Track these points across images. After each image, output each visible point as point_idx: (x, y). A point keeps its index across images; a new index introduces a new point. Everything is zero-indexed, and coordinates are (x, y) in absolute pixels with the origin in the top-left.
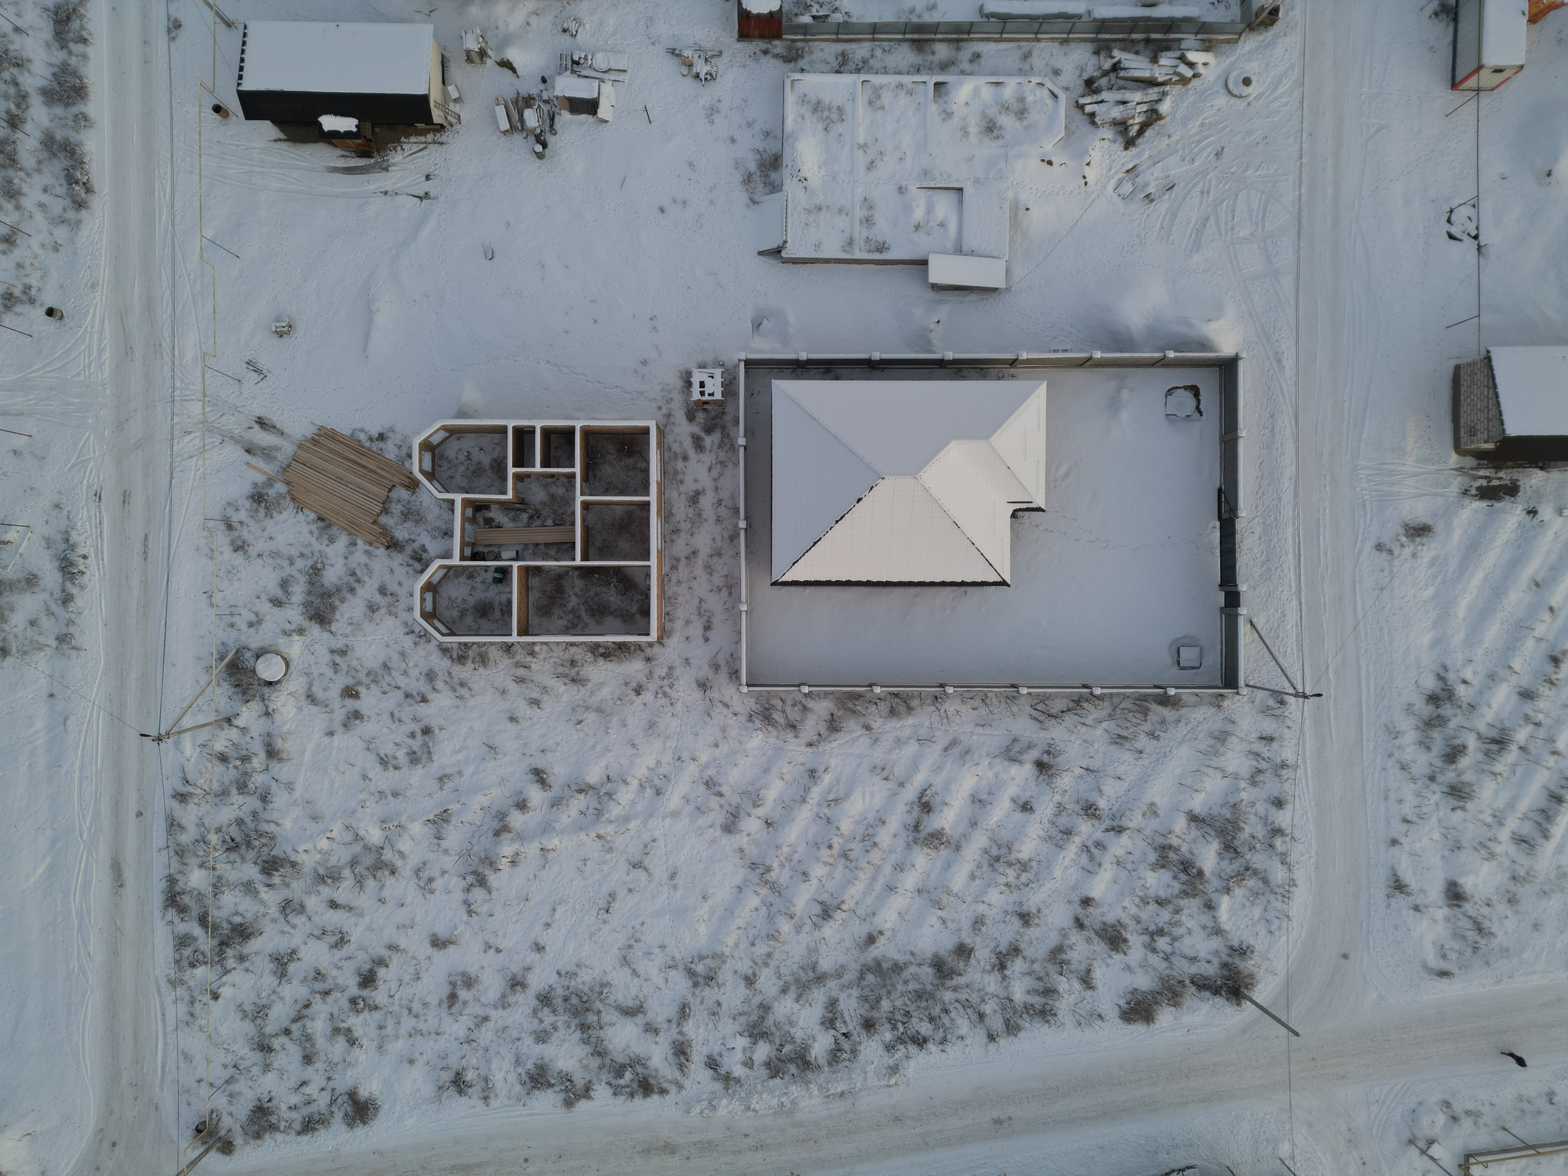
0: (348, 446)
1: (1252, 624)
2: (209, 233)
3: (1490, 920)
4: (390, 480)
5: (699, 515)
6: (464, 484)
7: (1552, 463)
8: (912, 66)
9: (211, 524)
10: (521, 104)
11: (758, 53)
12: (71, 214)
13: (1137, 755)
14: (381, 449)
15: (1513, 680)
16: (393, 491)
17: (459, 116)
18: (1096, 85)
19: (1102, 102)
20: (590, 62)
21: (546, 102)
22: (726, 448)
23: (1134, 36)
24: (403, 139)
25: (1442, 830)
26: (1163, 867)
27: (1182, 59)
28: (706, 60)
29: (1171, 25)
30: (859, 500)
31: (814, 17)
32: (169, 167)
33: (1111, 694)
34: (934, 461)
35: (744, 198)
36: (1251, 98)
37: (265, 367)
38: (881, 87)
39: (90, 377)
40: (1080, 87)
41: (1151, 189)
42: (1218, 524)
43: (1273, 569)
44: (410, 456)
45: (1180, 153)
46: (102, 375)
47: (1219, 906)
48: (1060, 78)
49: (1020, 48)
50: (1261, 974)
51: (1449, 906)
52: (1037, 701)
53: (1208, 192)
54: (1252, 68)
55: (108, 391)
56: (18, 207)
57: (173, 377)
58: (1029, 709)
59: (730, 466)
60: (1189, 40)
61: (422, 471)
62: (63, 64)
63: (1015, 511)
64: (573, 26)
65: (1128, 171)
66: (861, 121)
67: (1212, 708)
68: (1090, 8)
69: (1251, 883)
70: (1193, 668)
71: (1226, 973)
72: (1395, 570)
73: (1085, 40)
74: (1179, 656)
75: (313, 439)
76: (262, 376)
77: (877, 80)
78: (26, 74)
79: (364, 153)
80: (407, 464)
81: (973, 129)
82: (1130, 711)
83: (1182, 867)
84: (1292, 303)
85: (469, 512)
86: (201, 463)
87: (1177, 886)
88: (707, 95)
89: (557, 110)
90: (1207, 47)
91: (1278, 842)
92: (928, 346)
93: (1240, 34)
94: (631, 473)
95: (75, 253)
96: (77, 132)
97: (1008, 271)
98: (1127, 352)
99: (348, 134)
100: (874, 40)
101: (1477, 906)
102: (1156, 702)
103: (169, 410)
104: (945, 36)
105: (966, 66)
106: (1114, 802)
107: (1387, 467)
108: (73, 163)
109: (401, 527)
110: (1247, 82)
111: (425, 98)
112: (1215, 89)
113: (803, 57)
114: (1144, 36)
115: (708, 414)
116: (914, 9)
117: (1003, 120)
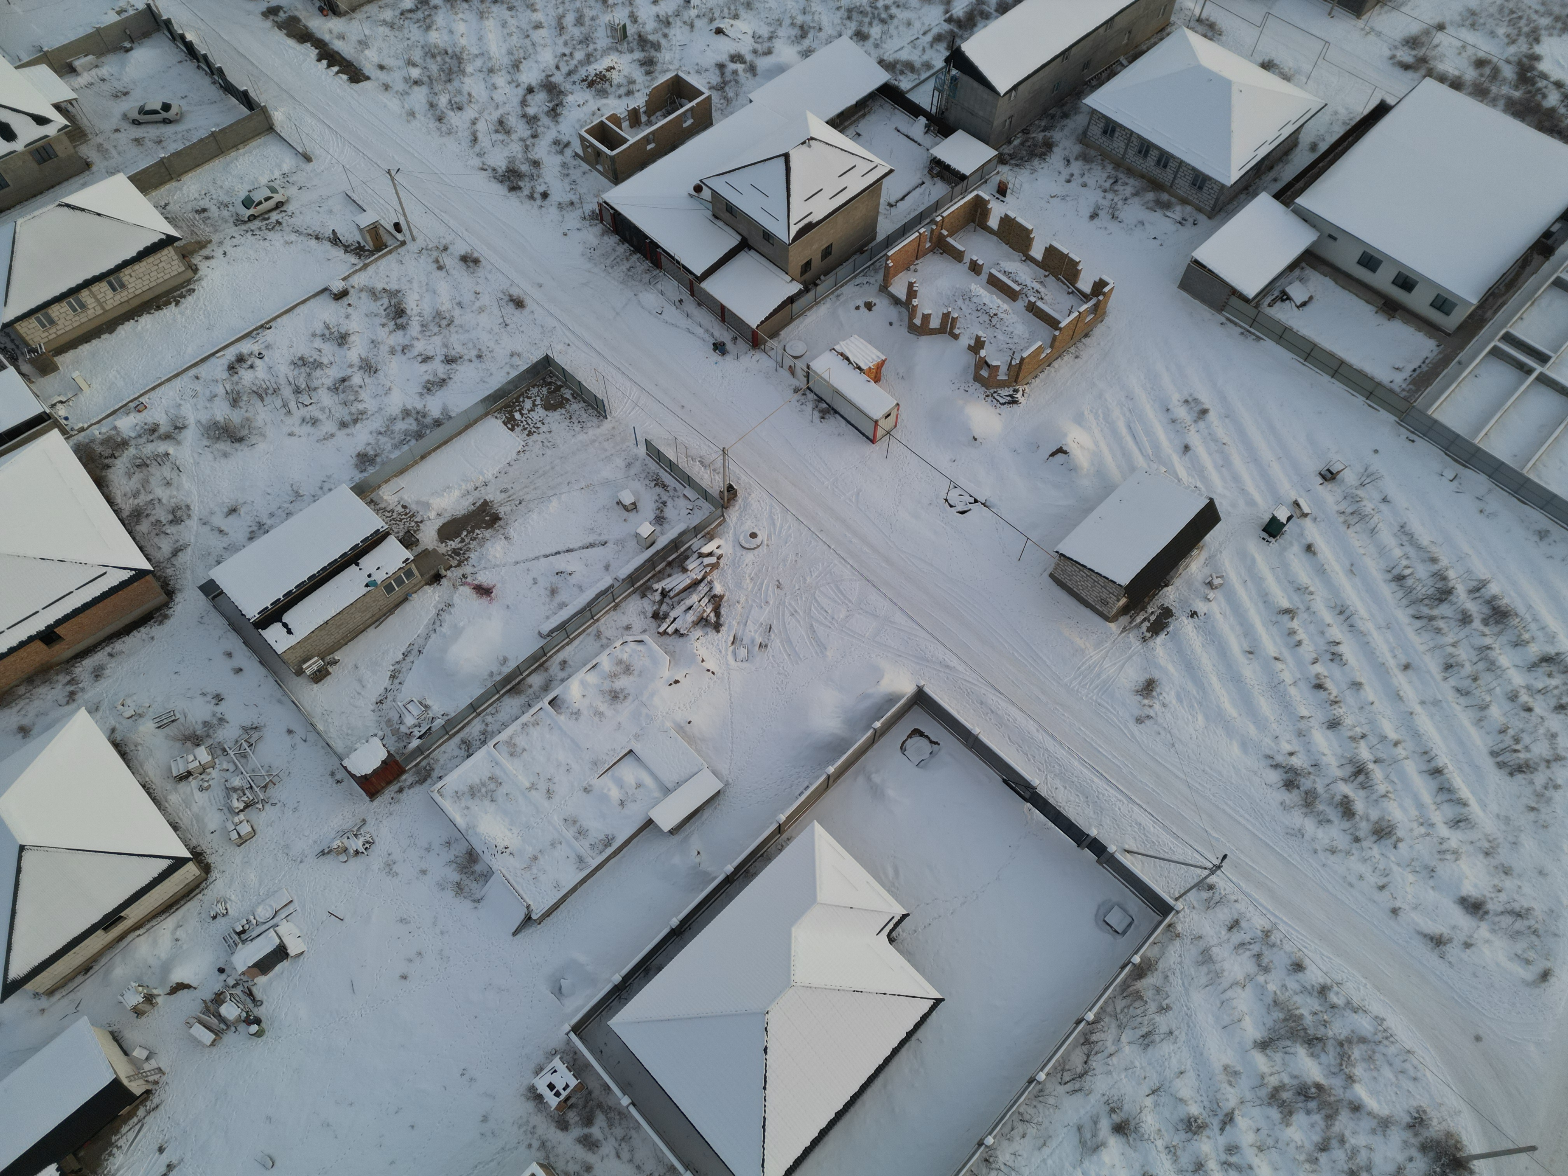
1: (1128, 852)
3: (1515, 901)
7: (1168, 577)
8: (522, 706)
10: (212, 1008)
11: (395, 796)
13: (1172, 1039)
15: (1313, 722)
17: (159, 1069)
18: (661, 614)
19: (675, 619)
20: (254, 922)
21: (235, 986)
22: (617, 1122)
23: (658, 569)
24: (114, 1138)
25: (1408, 869)
26: (1291, 1113)
27: (701, 555)
28: (356, 836)
29: (675, 544)
30: (766, 1050)
31: (420, 737)
33: (1101, 1008)
34: (793, 958)
35: (468, 904)
36: (765, 542)
38: (511, 738)
40: (653, 624)
41: (759, 640)
42: (1029, 804)
43: (1096, 799)
45: (755, 605)
47: (1361, 1099)
48: (634, 629)
49: (589, 634)
50: (1452, 1124)
51: (1482, 919)
52: (1059, 1075)
53: (796, 611)
54: (749, 526)
58: (1062, 1089)
59: (633, 1133)
60: (695, 543)
63: (889, 936)
64: (220, 908)
65: (733, 643)
66: (515, 772)
67: (1174, 942)
68: (614, 576)
69: (1357, 1052)
70: (1130, 925)
71: (1432, 1154)
72: (1165, 725)
73: (629, 595)
74: (1112, 927)
77: (503, 736)
81: (603, 707)
82: (1128, 1007)
83: (1303, 1098)
84: (917, 627)
87: (1317, 1118)
88: (376, 859)
89: (250, 983)
90: (710, 537)
91: (1333, 998)
92: (706, 877)
93: (723, 515)
97: (715, 773)
98: (848, 750)
100: (479, 714)
101: (1495, 899)
102: (1136, 980)
104: (530, 670)
105: (561, 675)
106: (1200, 1098)
107: (1083, 668)
110: (753, 535)
111: (116, 1084)
112: (739, 554)
113: (433, 769)
114: (664, 564)
115: (577, 1108)
116: (492, 673)
117: (619, 684)
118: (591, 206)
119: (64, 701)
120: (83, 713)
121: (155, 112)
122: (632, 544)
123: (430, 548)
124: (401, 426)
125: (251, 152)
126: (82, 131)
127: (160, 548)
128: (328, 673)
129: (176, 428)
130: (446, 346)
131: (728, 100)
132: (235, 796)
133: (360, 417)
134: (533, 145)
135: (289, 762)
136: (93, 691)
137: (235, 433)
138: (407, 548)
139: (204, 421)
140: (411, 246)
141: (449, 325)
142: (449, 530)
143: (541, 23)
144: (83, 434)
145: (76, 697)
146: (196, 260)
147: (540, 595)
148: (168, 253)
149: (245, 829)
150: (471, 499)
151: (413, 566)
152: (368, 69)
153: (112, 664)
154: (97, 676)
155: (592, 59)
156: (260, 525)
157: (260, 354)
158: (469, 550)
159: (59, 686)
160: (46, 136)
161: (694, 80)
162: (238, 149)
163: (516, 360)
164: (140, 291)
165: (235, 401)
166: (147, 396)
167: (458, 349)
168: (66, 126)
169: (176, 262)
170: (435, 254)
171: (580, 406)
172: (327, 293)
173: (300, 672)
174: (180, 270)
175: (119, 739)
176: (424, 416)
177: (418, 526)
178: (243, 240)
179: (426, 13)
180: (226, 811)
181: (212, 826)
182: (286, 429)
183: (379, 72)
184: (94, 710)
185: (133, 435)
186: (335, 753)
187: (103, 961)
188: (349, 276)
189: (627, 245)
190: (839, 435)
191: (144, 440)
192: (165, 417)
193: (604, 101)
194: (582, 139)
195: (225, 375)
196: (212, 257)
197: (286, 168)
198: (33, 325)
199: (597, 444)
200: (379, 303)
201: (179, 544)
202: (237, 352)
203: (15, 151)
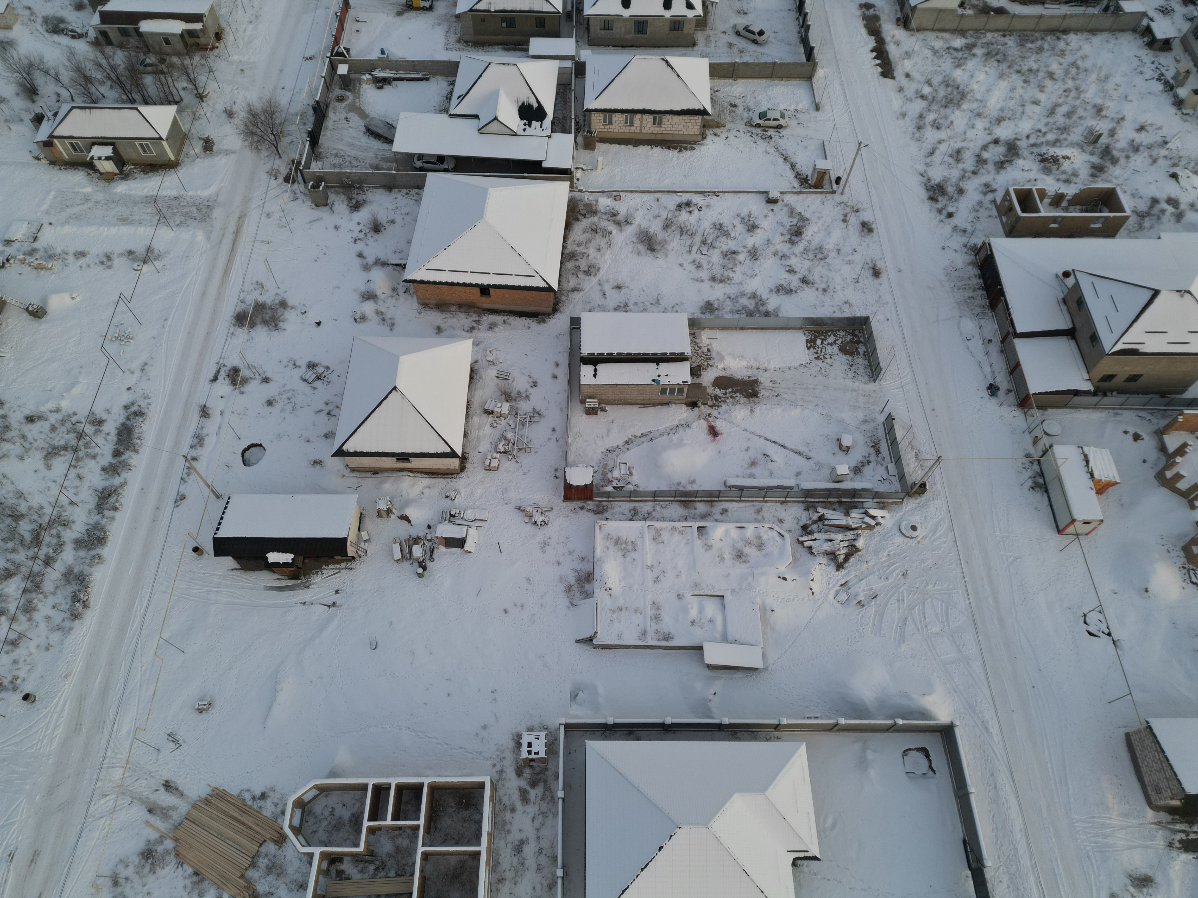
0: (234, 805)
2: (165, 635)
4: (262, 836)
5: (523, 864)
6: (324, 838)
8: (681, 516)
9: (101, 881)
10: (411, 542)
11: (577, 508)
12: (67, 624)
14: (261, 807)
16: (263, 846)
17: (366, 551)
18: (809, 529)
19: (815, 539)
20: (462, 515)
21: (429, 540)
22: (547, 800)
23: (830, 500)
24: (324, 567)
27: (866, 513)
28: (542, 513)
29: (855, 493)
30: (661, 848)
31: (614, 487)
32: (150, 589)
34: (721, 811)
35: (565, 602)
36: (919, 539)
37: (182, 738)
38: (661, 529)
39: (40, 749)
40: (799, 531)
41: (861, 598)
42: (969, 873)
44: (283, 813)
45: (877, 573)
46: (51, 747)
48: (784, 525)
49: (754, 506)
53: (903, 600)
54: (915, 520)
55: (51, 762)
56: (30, 620)
57: (107, 748)
59: (551, 816)
60: (869, 502)
61: (291, 827)
62: (96, 524)
63: (795, 859)
64: (453, 494)
65: (842, 585)
66: (648, 550)
68: (798, 483)
73: (798, 502)
75: (206, 799)
76: (178, 745)
77: (658, 525)
78: (68, 531)
79: (294, 577)
80: (279, 820)
81: (727, 556)
84: (986, 684)
85: (325, 865)
86: (108, 822)
88: (542, 534)
89: (436, 546)
90: (882, 506)
92: (708, 713)
93: (903, 499)
94: (467, 824)
95: (60, 652)
96: (91, 567)
97: (764, 655)
98: (865, 719)
99: (286, 564)
100: (655, 501)
103: (95, 776)
104: (702, 499)
105: (718, 516)
107: (1097, 820)
108: (80, 587)
109: (263, 881)
110: (914, 528)
111: (344, 540)
112: (893, 533)
113: (607, 511)
114: (837, 500)
115: (533, 770)
116: (680, 483)
117: (747, 550)
118: (977, 240)
119: (466, 329)
120: (470, 342)
121: (753, 33)
122: (826, 472)
123: (704, 384)
124: (744, 301)
125: (787, 86)
126: (706, 23)
127: (569, 282)
128: (596, 414)
129: (626, 221)
130: (810, 271)
131: (1141, 227)
132: (503, 442)
133: (726, 280)
134: (969, 178)
135: (541, 446)
136: (483, 334)
137: (653, 244)
138: (691, 375)
139: (642, 227)
140: (837, 197)
141: (821, 259)
142: (723, 382)
143: (1040, 102)
144: (579, 193)
145: (473, 331)
146: (709, 132)
147: (744, 460)
148: (698, 119)
149: (495, 463)
150: (750, 373)
151: (686, 388)
152: (899, 73)
153: (501, 327)
154: (490, 328)
155: (1058, 144)
156: (626, 305)
157: (701, 207)
158: (725, 402)
159: (470, 319)
160: (686, 16)
161: (1125, 200)
162: (782, 80)
163: (846, 308)
164: (666, 132)
165: (667, 226)
166: (625, 194)
167: (815, 277)
168: (700, 16)
169: (698, 127)
170: (848, 210)
171: (864, 362)
172: (765, 195)
173: (583, 402)
174: (696, 133)
175: (476, 368)
176: (762, 305)
177: (707, 367)
178: (743, 135)
179: (965, 56)
180: (494, 446)
181: (482, 449)
182: (680, 260)
183: (904, 77)
184: (476, 344)
185: (603, 211)
186: (566, 460)
187: (385, 475)
188: (786, 193)
189: (981, 281)
190: (1036, 508)
191: (605, 217)
192: (625, 211)
193: (1044, 177)
194: (1007, 193)
195: (673, 208)
196: (719, 136)
197: (800, 107)
198: (600, 118)
199: (855, 394)
200: (790, 220)
201: (579, 286)
202: (690, 199)
203: (664, 16)
